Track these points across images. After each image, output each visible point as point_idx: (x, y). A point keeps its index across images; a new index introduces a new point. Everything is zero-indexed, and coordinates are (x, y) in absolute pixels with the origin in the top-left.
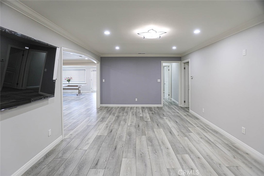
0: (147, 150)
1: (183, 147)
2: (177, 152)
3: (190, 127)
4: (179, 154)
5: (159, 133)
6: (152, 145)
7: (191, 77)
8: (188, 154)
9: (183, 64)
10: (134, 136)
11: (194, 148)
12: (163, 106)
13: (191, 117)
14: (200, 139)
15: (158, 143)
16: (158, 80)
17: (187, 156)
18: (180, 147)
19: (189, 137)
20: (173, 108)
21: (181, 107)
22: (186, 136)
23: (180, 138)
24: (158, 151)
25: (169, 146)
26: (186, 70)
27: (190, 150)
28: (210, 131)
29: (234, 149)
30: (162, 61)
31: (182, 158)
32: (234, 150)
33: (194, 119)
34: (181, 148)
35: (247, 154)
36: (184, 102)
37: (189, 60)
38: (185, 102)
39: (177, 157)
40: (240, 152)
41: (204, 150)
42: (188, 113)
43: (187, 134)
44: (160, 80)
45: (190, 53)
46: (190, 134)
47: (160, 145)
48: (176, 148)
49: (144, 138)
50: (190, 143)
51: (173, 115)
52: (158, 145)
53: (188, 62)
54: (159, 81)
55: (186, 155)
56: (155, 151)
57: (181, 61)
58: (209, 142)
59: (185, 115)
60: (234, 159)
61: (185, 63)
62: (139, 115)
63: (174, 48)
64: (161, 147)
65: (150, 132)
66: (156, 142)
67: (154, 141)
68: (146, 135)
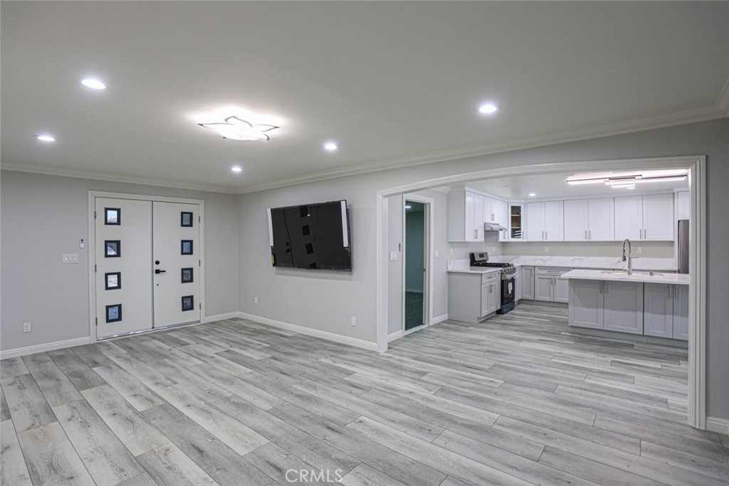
1: (149, 423)
2: (166, 407)
4: (162, 405)
5: (239, 434)
6: (227, 399)
8: (138, 413)
15: (218, 407)
17: (141, 407)
18: (158, 419)
24: (207, 396)
25: (188, 413)
31: (152, 402)
34: (154, 419)
39: (164, 400)
47: (210, 405)
48: (169, 414)
52: (214, 404)
56: (211, 393)
64: (207, 404)
65: (266, 425)
66: (224, 407)
67: (233, 408)
68: (266, 411)
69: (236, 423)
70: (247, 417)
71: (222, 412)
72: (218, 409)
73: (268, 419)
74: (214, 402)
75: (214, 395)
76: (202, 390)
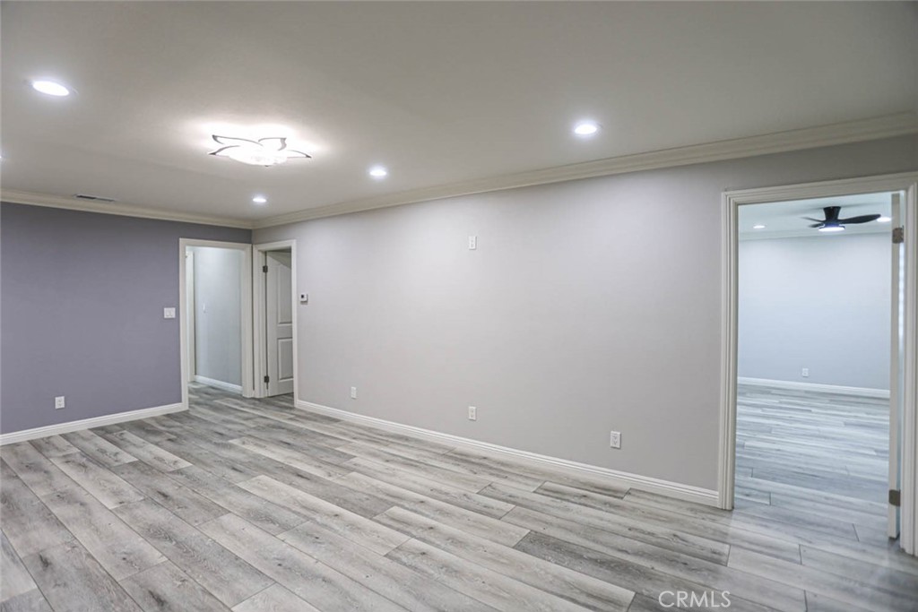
0: (284, 544)
1: (369, 495)
2: (366, 513)
3: (338, 446)
4: (375, 515)
5: (266, 488)
6: (285, 528)
7: (303, 296)
8: (393, 504)
9: (261, 254)
10: (187, 532)
11: (394, 489)
12: (187, 408)
13: (315, 420)
14: (388, 465)
15: (296, 516)
16: (165, 309)
17: (396, 510)
18: (363, 499)
19: (358, 468)
20: (230, 408)
21: (254, 398)
22: (350, 470)
23: (339, 478)
24: (318, 532)
25: (333, 508)
26: (268, 273)
27: (388, 495)
28: (391, 440)
29: (462, 458)
30: (181, 239)
31: (393, 519)
32: (462, 460)
33: (328, 424)
34: (367, 499)
35: (485, 458)
36: (263, 380)
37: (293, 244)
38: (267, 379)
39: (378, 522)
40: (473, 460)
41: (415, 482)
42: (292, 412)
43: (346, 464)
44: (174, 309)
45: (298, 222)
46: (354, 460)
47: (308, 519)
49: (232, 521)
50: (375, 482)
51: (254, 428)
52: (303, 519)
53: (288, 251)
54: (169, 313)
55: (392, 509)
56: (313, 538)
57: (250, 242)
58: (408, 463)
59: (291, 419)
60: (477, 476)
61: (265, 253)
62: (116, 461)
63: (259, 200)
64: (313, 519)
65: (235, 497)
66: (286, 516)
67: (274, 515)
68: (230, 512)
69: (270, 498)
70: (256, 504)
71: (289, 509)
72: (294, 512)
73: (230, 503)
74: (302, 523)
75: (308, 535)
76: (331, 543)
